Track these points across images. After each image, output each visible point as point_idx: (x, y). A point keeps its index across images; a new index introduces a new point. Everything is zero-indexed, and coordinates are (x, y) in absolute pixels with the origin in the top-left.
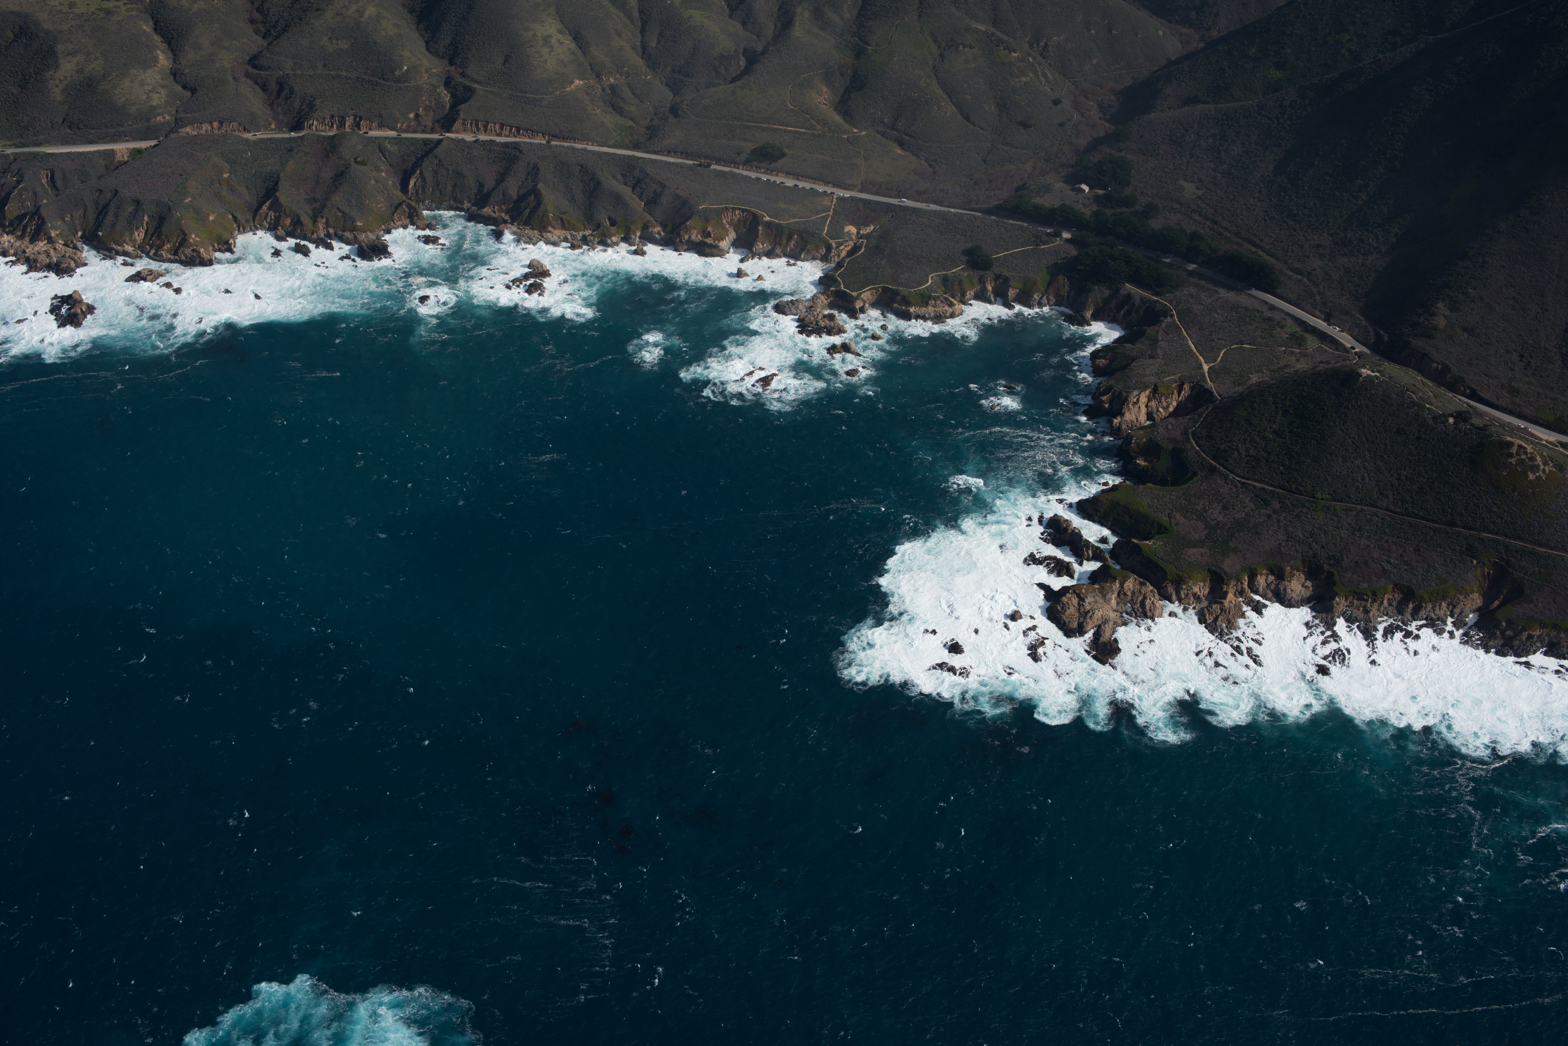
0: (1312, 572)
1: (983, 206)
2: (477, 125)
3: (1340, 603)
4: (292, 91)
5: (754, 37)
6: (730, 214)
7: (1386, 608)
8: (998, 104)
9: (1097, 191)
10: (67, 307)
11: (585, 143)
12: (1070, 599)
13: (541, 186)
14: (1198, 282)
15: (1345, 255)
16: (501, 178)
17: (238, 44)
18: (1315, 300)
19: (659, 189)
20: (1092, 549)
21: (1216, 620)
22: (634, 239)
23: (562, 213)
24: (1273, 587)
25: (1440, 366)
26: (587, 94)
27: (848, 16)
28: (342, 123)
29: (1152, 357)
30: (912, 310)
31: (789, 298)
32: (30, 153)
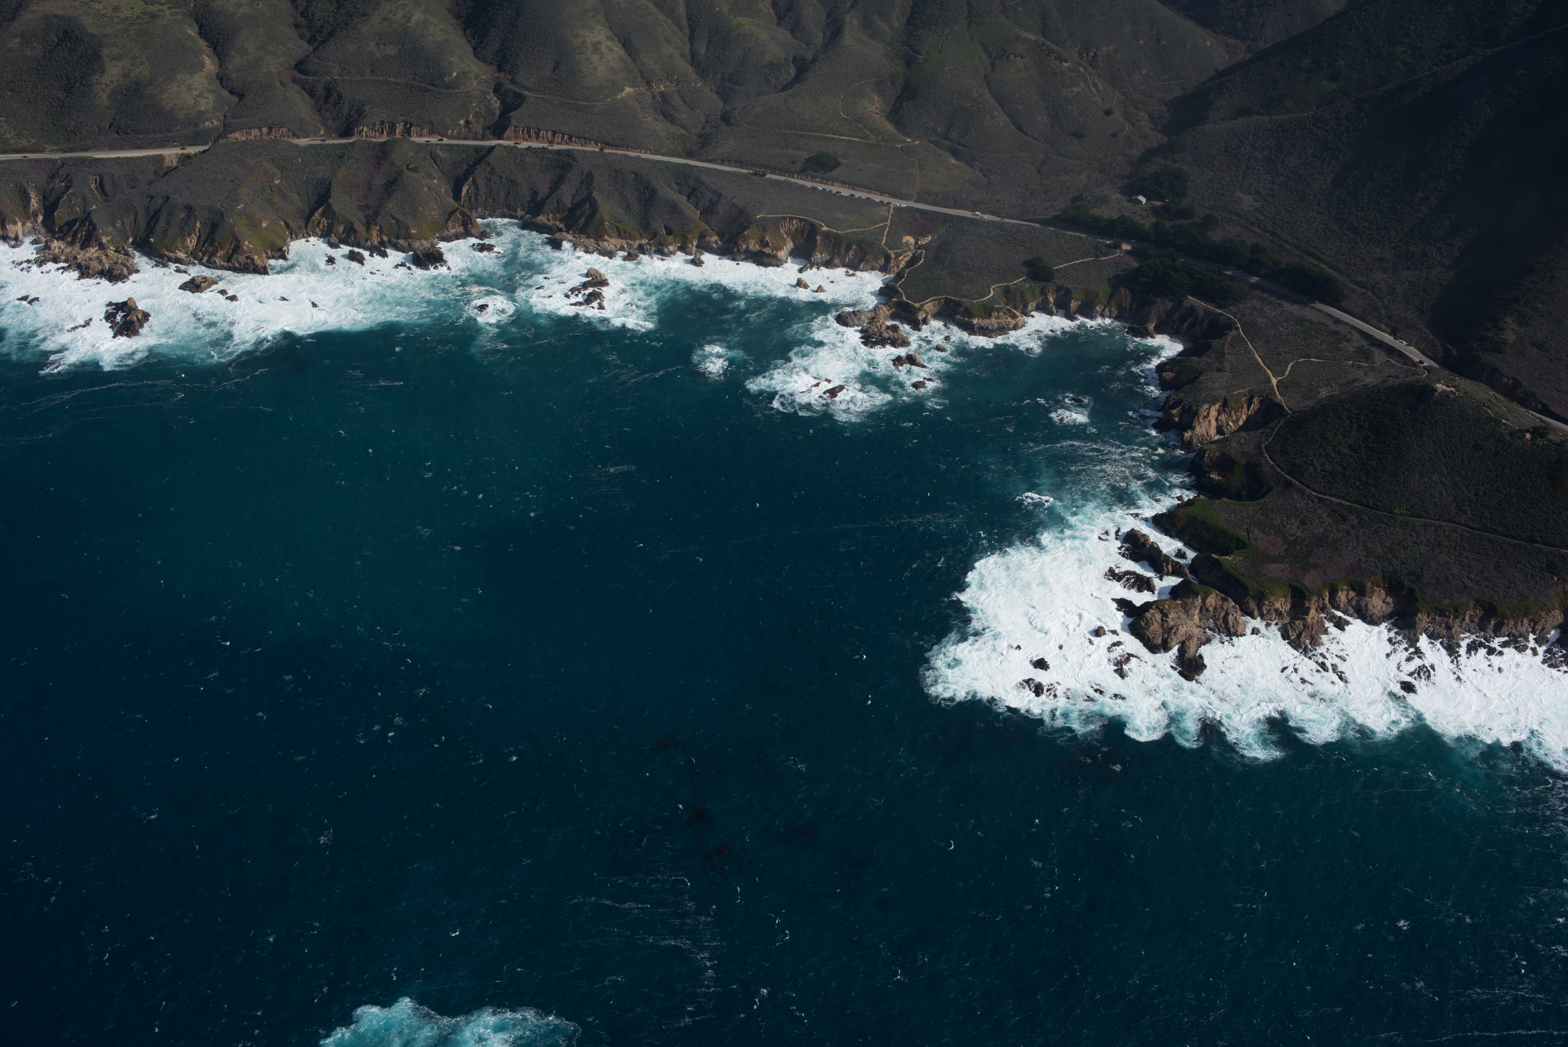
0: (1393, 588)
1: (1040, 217)
2: (529, 133)
3: (1423, 619)
4: (340, 97)
5: (803, 45)
6: (787, 224)
7: (1467, 624)
8: (1050, 114)
9: (1154, 202)
10: (122, 314)
11: (639, 151)
12: (1153, 615)
13: (595, 194)
14: (1261, 295)
15: (1408, 268)
16: (555, 186)
17: (284, 49)
18: (1380, 314)
19: (714, 198)
20: (1172, 564)
21: (1299, 636)
22: (691, 248)
23: (618, 222)
24: (1354, 603)
25: (1510, 381)
26: (637, 101)
27: (896, 24)
28: (392, 130)
29: (1219, 370)
30: (975, 321)
31: (851, 310)
32: (78, 158)
